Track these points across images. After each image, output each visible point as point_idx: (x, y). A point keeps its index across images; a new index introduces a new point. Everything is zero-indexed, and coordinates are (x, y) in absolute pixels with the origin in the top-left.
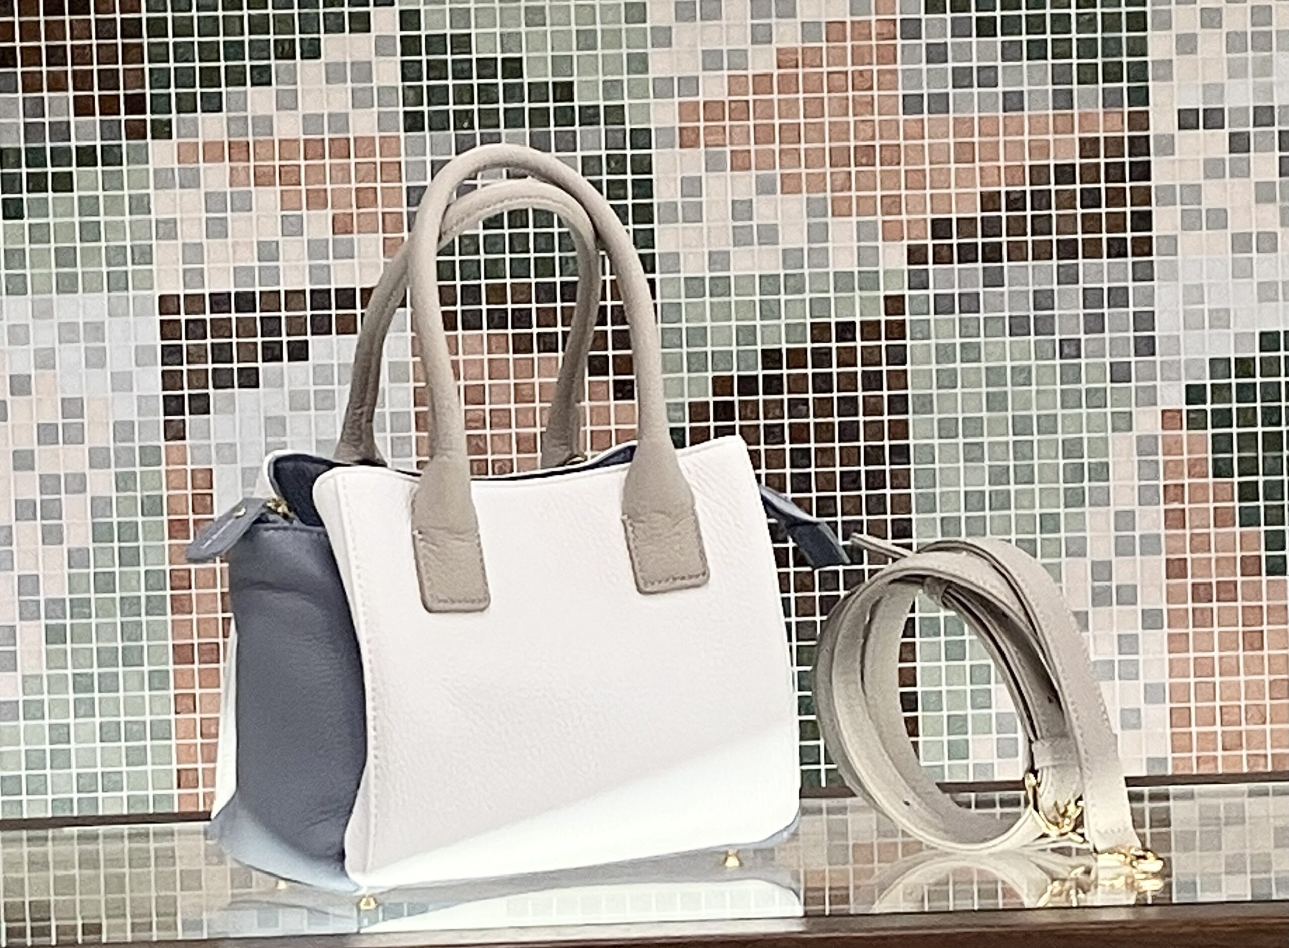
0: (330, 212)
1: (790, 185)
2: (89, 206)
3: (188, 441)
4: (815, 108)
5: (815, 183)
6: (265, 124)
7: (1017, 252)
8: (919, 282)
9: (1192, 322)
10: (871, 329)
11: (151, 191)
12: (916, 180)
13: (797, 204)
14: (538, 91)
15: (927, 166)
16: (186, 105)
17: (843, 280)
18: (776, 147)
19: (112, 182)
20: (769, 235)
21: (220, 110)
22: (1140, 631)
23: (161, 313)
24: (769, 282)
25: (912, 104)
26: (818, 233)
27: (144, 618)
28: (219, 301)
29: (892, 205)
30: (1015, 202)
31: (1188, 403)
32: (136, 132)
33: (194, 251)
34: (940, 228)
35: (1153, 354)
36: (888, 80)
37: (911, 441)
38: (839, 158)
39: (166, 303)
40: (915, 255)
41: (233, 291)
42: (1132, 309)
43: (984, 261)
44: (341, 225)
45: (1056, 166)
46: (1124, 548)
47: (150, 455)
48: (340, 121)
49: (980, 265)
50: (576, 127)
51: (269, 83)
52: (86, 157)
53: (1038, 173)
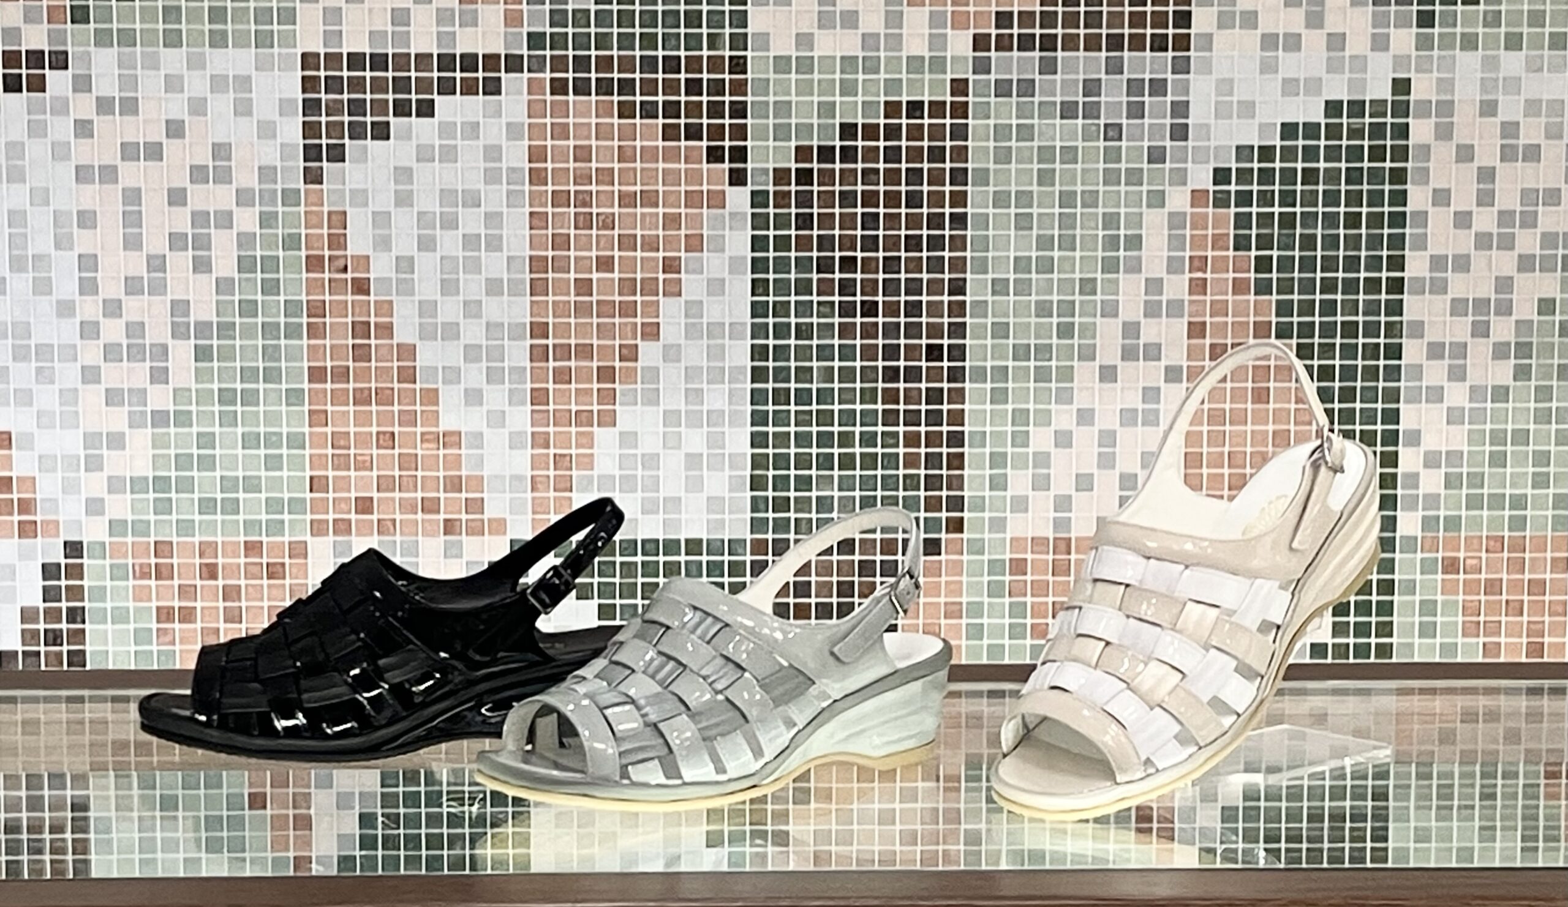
3: (324, 186)
10: (937, 109)
22: (1162, 384)
31: (1215, 184)
35: (1186, 139)
37: (969, 210)
42: (1169, 98)
46: (1152, 310)
47: (290, 197)
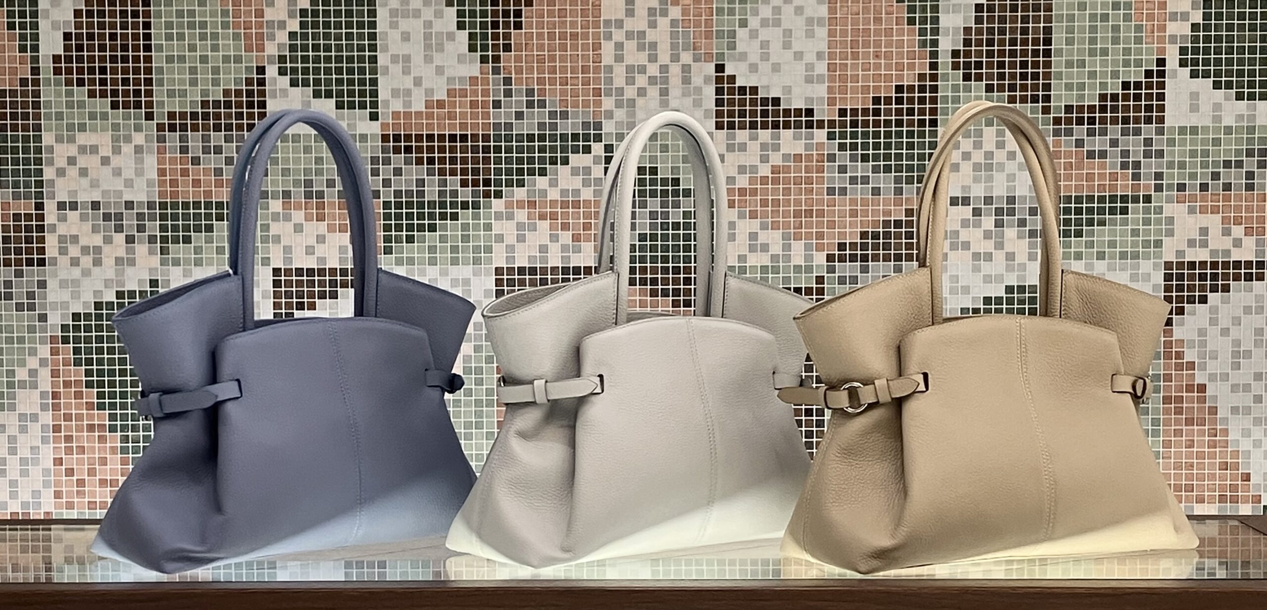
0: (571, 233)
1: (775, 226)
2: (465, 227)
4: (787, 192)
5: (787, 225)
6: (544, 193)
7: (876, 258)
8: (831, 270)
9: (953, 291)
11: (493, 221)
12: (831, 225)
13: (777, 235)
14: (664, 182)
15: (837, 219)
16: (510, 184)
17: (798, 269)
18: (770, 209)
19: (476, 217)
20: (765, 248)
21: (524, 186)
23: (496, 275)
24: (764, 269)
25: (831, 191)
26: (787, 247)
27: (485, 409)
28: (521, 271)
29: (820, 236)
30: (876, 236)
32: (487, 195)
33: (511, 248)
34: (842, 246)
36: (821, 180)
38: (797, 214)
39: (499, 271)
40: (830, 258)
41: (527, 266)
43: (861, 262)
44: (576, 238)
45: (894, 220)
48: (577, 192)
49: (859, 263)
50: (681, 198)
51: (546, 175)
52: (465, 206)
53: (886, 224)
